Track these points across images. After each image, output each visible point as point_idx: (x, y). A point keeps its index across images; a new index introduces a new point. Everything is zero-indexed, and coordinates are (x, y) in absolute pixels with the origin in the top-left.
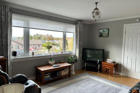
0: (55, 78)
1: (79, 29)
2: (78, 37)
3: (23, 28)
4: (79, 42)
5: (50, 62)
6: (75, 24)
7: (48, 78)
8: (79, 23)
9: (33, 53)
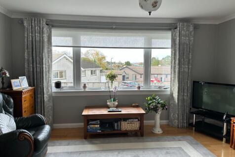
0: (108, 131)
1: (178, 38)
2: (177, 57)
3: (72, 48)
4: (179, 68)
5: (108, 103)
6: (170, 29)
7: (96, 129)
8: (179, 25)
9: (85, 85)
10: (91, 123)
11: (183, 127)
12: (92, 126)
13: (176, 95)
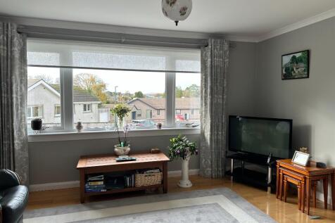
0: (118, 189)
1: (209, 60)
2: (209, 84)
4: (211, 99)
5: (116, 150)
6: (199, 47)
7: (99, 187)
8: (211, 42)
10: (90, 179)
11: (217, 177)
12: (93, 184)
13: (208, 135)
